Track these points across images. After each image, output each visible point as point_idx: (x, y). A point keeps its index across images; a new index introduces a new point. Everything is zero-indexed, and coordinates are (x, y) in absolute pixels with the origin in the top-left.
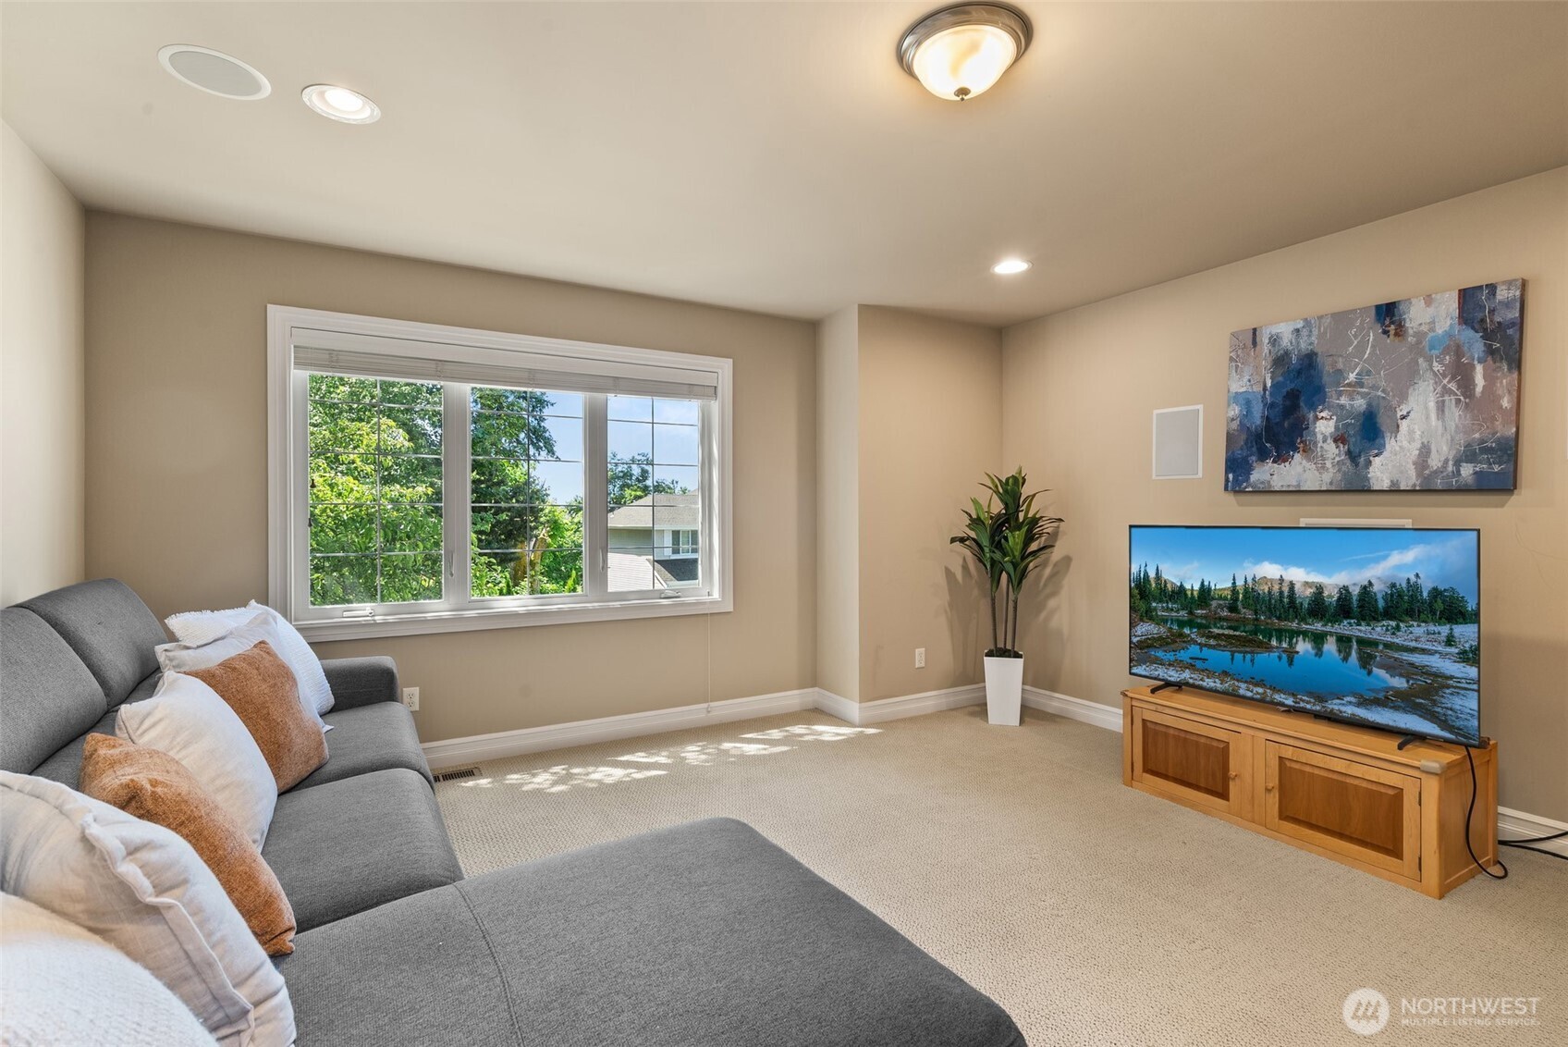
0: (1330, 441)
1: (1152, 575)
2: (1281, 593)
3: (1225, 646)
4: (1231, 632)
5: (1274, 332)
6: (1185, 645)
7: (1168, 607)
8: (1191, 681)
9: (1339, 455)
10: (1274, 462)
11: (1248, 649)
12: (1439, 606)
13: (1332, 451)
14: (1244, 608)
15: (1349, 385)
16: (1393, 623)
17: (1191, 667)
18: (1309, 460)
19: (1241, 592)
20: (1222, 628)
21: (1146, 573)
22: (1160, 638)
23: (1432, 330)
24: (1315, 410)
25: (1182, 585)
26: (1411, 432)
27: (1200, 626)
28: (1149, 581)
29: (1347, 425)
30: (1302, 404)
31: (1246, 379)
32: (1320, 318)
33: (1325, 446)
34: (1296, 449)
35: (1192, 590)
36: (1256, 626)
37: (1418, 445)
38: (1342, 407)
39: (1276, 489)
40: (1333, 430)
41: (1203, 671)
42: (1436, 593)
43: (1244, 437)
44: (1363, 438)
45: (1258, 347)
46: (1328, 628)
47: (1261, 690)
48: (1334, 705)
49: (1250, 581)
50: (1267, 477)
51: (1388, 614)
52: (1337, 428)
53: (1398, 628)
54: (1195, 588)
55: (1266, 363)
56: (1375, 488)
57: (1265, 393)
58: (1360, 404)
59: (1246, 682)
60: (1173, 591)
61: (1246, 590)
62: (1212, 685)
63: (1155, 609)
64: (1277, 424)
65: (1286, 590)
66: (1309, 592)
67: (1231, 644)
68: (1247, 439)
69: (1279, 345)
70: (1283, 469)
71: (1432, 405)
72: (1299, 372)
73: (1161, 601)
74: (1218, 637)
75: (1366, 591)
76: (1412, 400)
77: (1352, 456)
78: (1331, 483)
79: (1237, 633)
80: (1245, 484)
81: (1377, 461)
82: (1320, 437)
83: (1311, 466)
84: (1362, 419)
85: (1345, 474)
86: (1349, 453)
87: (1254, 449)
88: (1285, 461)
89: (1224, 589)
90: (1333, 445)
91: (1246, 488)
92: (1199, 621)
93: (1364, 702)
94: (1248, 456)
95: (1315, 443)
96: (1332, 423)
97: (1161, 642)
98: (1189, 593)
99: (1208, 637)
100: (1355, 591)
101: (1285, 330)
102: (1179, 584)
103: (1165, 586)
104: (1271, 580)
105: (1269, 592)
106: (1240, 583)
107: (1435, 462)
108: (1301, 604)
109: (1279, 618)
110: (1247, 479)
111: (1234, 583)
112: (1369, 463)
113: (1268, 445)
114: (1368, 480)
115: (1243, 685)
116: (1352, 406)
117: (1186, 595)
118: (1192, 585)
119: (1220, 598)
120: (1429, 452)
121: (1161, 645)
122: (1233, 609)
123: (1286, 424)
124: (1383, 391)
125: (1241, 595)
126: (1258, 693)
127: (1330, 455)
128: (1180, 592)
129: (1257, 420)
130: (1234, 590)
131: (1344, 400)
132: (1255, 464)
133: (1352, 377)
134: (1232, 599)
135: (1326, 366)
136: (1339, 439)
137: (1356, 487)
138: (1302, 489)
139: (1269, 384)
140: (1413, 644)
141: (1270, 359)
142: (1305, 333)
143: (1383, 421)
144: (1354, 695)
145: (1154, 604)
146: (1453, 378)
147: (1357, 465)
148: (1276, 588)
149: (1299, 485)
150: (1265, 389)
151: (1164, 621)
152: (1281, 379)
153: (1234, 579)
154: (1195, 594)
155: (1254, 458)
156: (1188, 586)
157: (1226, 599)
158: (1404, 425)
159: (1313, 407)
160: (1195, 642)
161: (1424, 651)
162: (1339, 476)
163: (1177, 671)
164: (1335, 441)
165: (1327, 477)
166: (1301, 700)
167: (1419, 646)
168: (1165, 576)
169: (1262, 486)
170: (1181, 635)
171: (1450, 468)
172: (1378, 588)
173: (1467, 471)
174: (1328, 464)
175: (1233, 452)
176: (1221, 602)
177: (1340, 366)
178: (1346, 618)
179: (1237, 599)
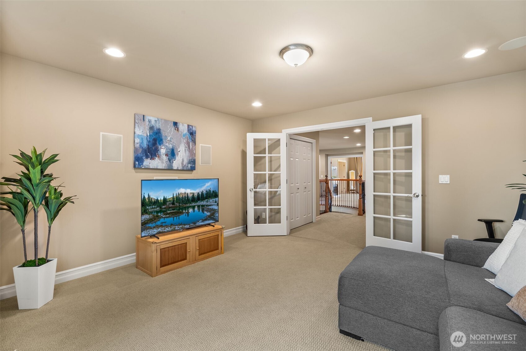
0: (164, 155)
1: (146, 197)
2: (185, 196)
3: (171, 216)
4: (173, 211)
5: (149, 119)
6: (159, 219)
7: (153, 208)
8: (161, 231)
9: (166, 159)
10: (150, 159)
11: (178, 215)
12: (214, 194)
13: (165, 158)
14: (176, 203)
15: (168, 140)
16: (207, 200)
17: (161, 226)
18: (159, 160)
19: (175, 198)
20: (170, 210)
21: (144, 197)
22: (151, 219)
23: (183, 132)
24: (161, 145)
25: (157, 199)
26: (180, 155)
27: (163, 212)
28: (146, 200)
29: (168, 151)
30: (157, 143)
31: (141, 131)
32: (162, 119)
33: (163, 156)
34: (156, 156)
35: (161, 200)
36: (179, 207)
37: (182, 159)
38: (167, 146)
39: (151, 168)
40: (165, 152)
41: (165, 226)
42: (213, 191)
43: (141, 150)
44: (172, 155)
45: (145, 122)
46: (196, 204)
47: (181, 226)
48: (198, 224)
49: (177, 194)
50: (148, 164)
51: (206, 198)
52: (166, 151)
53: (208, 201)
54: (162, 199)
55: (147, 128)
56: (174, 169)
57: (147, 137)
58: (171, 146)
59: (178, 225)
60: (154, 202)
61: (177, 197)
62: (168, 230)
63: (148, 209)
64: (151, 147)
65: (186, 195)
66: (192, 195)
67: (173, 215)
68: (142, 151)
69: (151, 123)
70: (152, 161)
71: (184, 149)
72: (157, 133)
73: (150, 206)
74: (169, 214)
75: (202, 193)
76: (180, 147)
77: (169, 160)
78: (165, 167)
79: (175, 211)
80: (142, 166)
81: (174, 162)
82: (162, 154)
83: (160, 161)
84: (171, 150)
85: (168, 165)
86: (169, 159)
87: (144, 154)
88: (153, 159)
89: (171, 198)
90: (165, 156)
91: (142, 167)
92: (163, 210)
93: (203, 221)
94: (142, 157)
95: (161, 155)
96: (165, 150)
97: (151, 221)
98: (160, 201)
99: (167, 215)
100: (200, 193)
101: (153, 119)
102: (156, 199)
103: (152, 200)
104: (183, 193)
105: (182, 197)
106: (175, 195)
107: (185, 163)
108: (190, 199)
109: (185, 204)
110: (142, 164)
111: (173, 196)
112: (173, 162)
113: (148, 154)
114: (173, 167)
115: (177, 226)
116: (169, 146)
117: (159, 202)
118: (161, 198)
119: (170, 201)
120: (183, 161)
121: (150, 222)
122: (173, 204)
123: (153, 148)
124: (175, 144)
125: (175, 199)
126: (180, 227)
127: (164, 159)
128: (157, 202)
129: (145, 145)
130: (173, 198)
131: (167, 144)
132: (145, 159)
133: (169, 138)
134: (173, 201)
135: (163, 134)
136: (167, 155)
137: (170, 169)
138: (158, 168)
139: (148, 135)
140: (210, 204)
141: (148, 127)
142: (158, 122)
143: (175, 152)
144: (201, 219)
145: (147, 207)
146: (187, 144)
147: (170, 162)
148: (184, 195)
149: (157, 167)
150: (147, 136)
151: (151, 213)
152: (152, 134)
153: (173, 194)
154: (162, 201)
155: (144, 157)
156: (159, 199)
157: (171, 201)
158: (179, 153)
159: (160, 144)
160: (162, 217)
161: (210, 205)
162: (167, 165)
163: (156, 229)
164: (166, 155)
165: (164, 165)
166: (191, 225)
167: (212, 204)
168: (151, 197)
169: (147, 167)
170: (157, 216)
171: (187, 165)
172: (204, 192)
173: (189, 165)
174: (164, 162)
175: (138, 155)
176: (170, 202)
177: (166, 135)
178: (199, 200)
179: (174, 200)
